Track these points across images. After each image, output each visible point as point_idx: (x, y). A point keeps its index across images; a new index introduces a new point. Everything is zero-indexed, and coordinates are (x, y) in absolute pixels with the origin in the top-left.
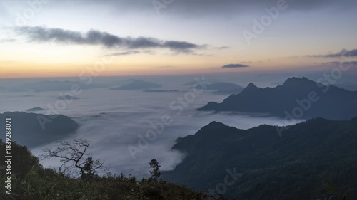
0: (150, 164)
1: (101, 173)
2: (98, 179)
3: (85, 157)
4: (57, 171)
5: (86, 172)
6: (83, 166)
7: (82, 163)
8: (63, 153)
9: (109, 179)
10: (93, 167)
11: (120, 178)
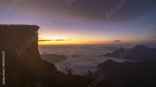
0: (88, 72)
1: (73, 73)
2: (72, 75)
3: (69, 68)
4: (61, 72)
5: (69, 73)
6: (68, 71)
7: (68, 70)
8: (63, 67)
9: (76, 76)
10: (71, 71)
11: (79, 76)
